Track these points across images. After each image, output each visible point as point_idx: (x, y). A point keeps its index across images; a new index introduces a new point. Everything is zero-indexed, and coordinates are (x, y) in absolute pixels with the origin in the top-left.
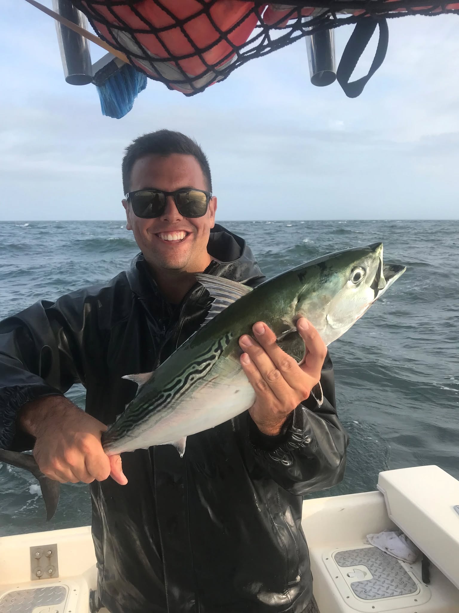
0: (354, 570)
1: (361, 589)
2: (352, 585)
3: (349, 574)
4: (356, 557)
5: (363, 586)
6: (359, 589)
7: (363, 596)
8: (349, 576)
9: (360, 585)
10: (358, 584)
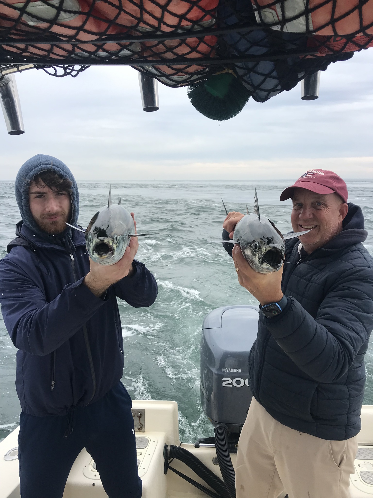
0: (365, 462)
1: (368, 477)
2: (361, 472)
3: (360, 465)
4: (369, 454)
5: (369, 474)
6: (366, 476)
7: (368, 481)
8: (360, 466)
9: (367, 473)
10: (366, 472)
